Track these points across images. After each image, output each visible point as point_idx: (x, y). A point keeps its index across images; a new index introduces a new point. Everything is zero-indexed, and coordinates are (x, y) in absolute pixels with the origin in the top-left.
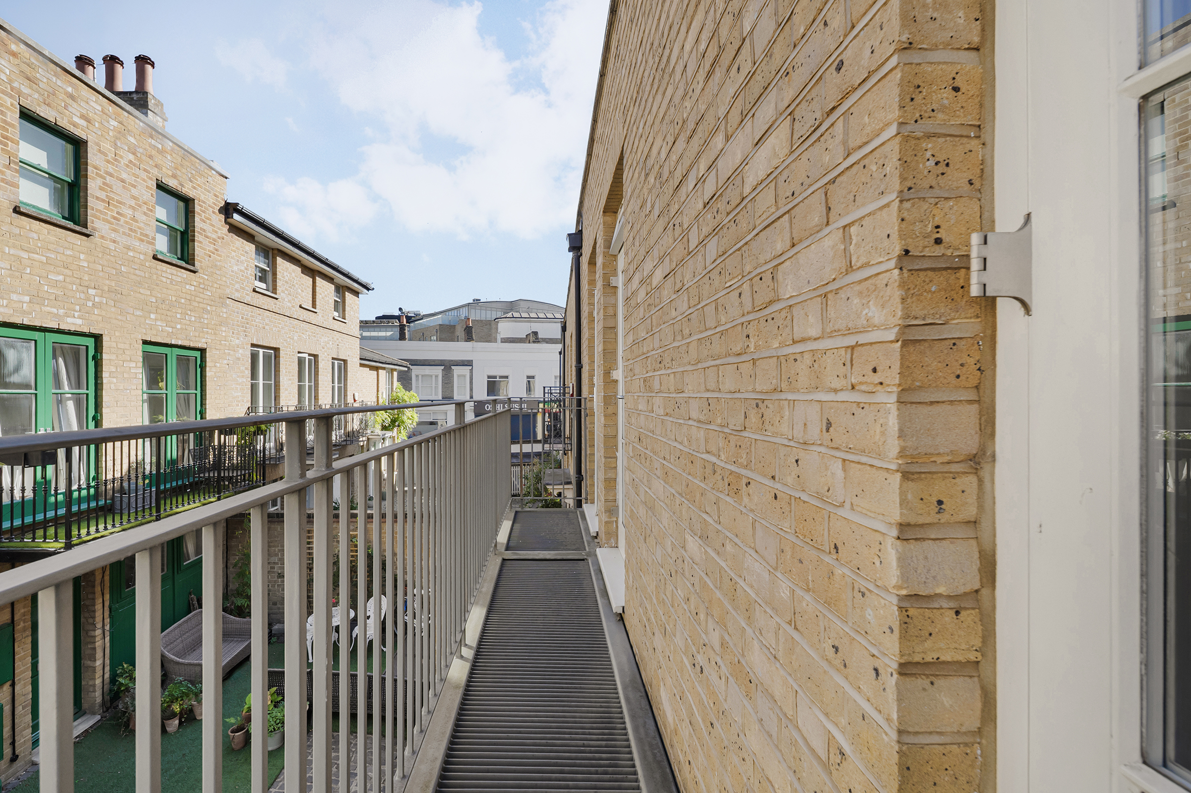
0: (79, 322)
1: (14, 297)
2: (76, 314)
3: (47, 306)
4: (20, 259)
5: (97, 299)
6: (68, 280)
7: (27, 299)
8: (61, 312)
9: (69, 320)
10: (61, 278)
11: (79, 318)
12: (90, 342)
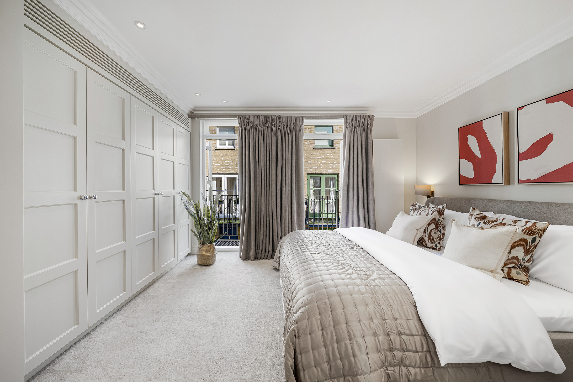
0: (331, 171)
1: (313, 168)
2: (330, 169)
3: (322, 168)
4: (315, 159)
5: (336, 165)
6: (328, 161)
7: (317, 168)
8: (326, 169)
9: (328, 171)
10: (326, 161)
11: (331, 170)
12: (336, 176)
